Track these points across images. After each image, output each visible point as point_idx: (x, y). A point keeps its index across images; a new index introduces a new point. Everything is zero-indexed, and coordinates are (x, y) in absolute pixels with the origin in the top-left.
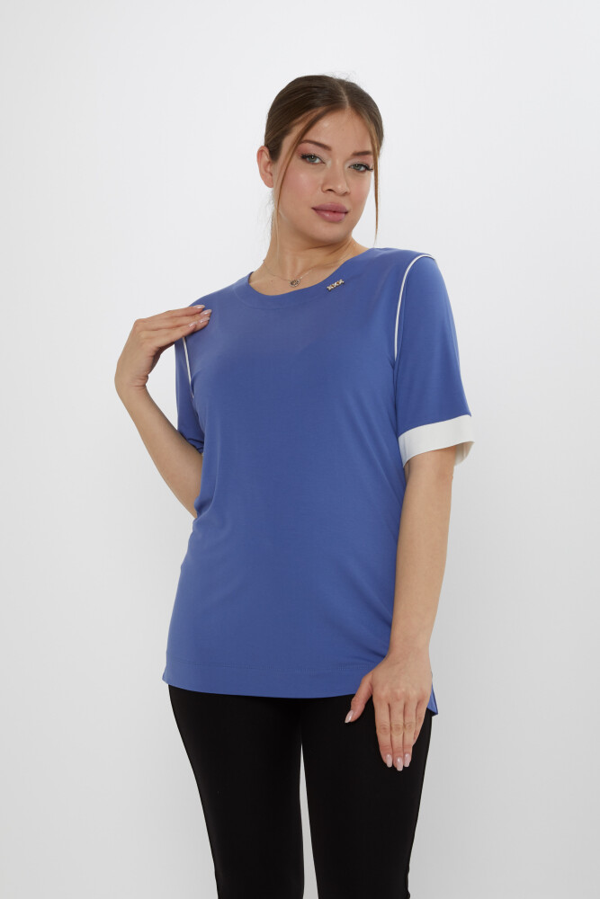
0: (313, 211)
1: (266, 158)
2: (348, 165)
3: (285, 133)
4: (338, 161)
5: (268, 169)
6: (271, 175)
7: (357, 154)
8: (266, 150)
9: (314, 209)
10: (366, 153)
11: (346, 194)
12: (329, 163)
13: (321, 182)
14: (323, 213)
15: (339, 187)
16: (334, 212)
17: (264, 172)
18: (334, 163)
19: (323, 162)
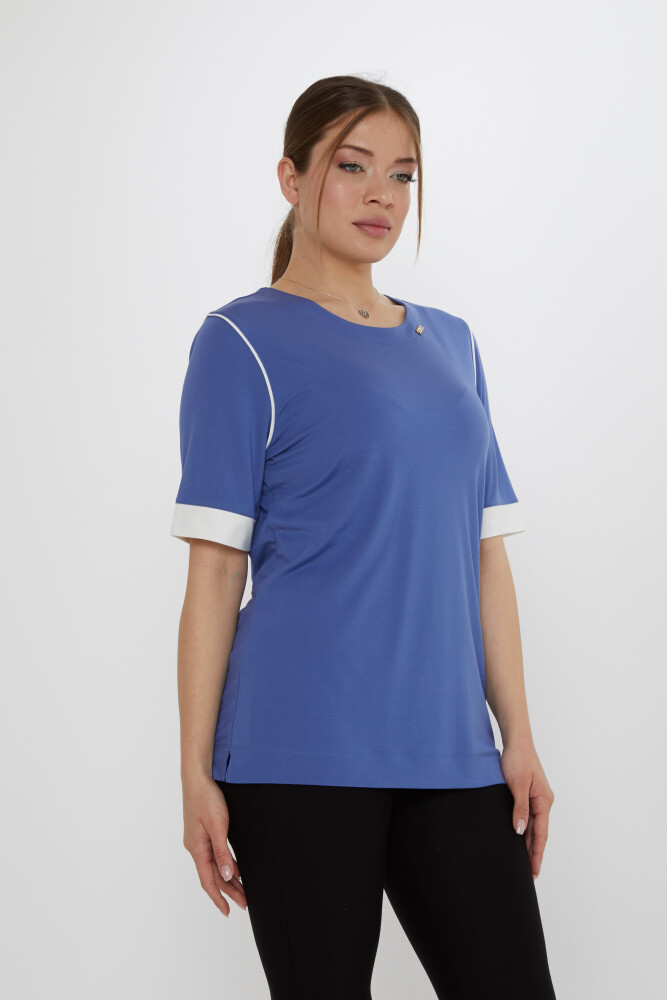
0: (354, 227)
1: (289, 170)
2: (389, 174)
3: (317, 139)
4: (379, 170)
5: (292, 183)
6: (296, 190)
7: (400, 161)
8: (290, 162)
9: (354, 224)
10: (409, 160)
11: (389, 206)
12: (370, 171)
13: (363, 192)
14: (366, 228)
15: (384, 197)
16: (378, 226)
17: (286, 187)
18: (375, 170)
19: (362, 170)
